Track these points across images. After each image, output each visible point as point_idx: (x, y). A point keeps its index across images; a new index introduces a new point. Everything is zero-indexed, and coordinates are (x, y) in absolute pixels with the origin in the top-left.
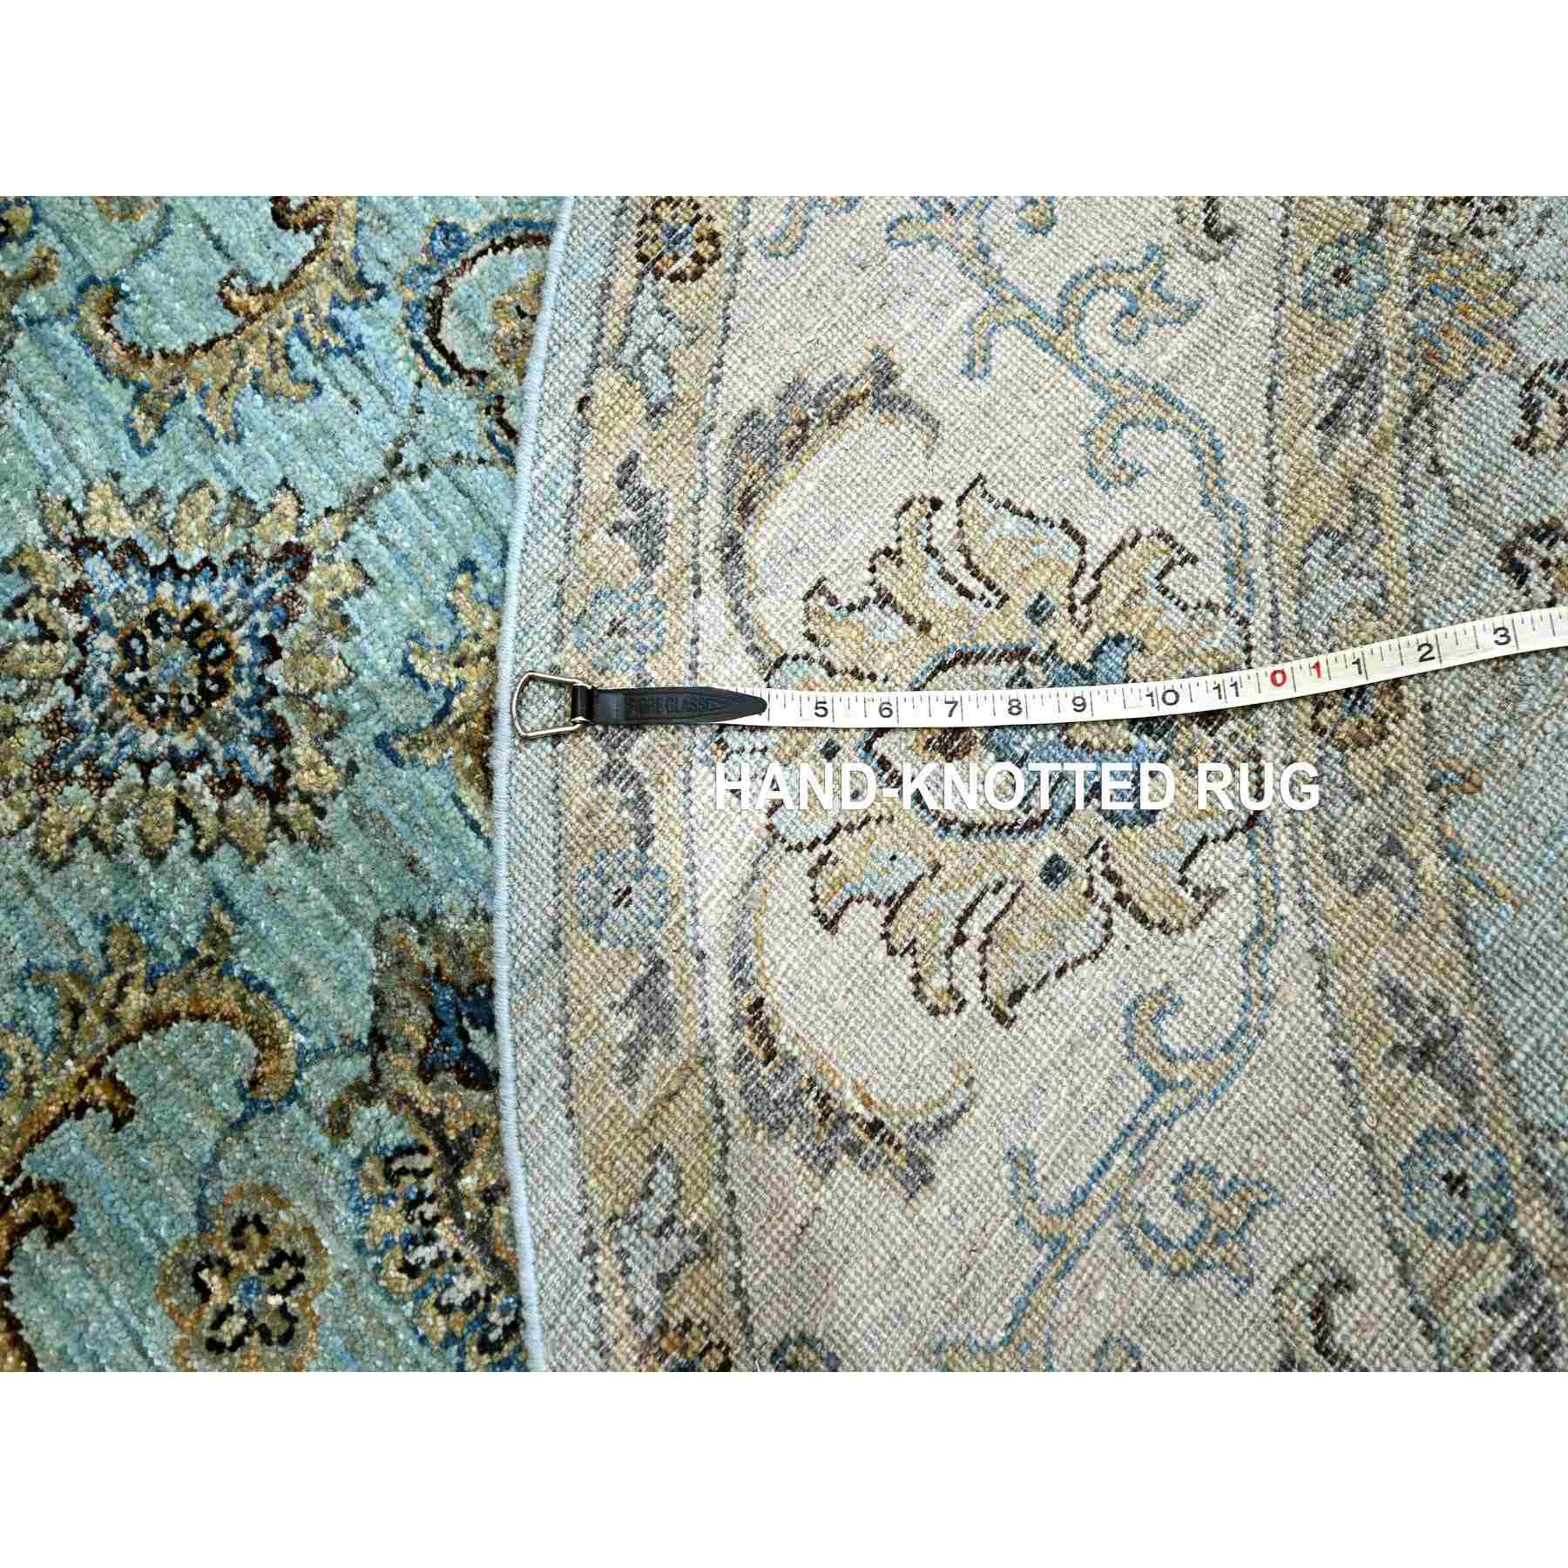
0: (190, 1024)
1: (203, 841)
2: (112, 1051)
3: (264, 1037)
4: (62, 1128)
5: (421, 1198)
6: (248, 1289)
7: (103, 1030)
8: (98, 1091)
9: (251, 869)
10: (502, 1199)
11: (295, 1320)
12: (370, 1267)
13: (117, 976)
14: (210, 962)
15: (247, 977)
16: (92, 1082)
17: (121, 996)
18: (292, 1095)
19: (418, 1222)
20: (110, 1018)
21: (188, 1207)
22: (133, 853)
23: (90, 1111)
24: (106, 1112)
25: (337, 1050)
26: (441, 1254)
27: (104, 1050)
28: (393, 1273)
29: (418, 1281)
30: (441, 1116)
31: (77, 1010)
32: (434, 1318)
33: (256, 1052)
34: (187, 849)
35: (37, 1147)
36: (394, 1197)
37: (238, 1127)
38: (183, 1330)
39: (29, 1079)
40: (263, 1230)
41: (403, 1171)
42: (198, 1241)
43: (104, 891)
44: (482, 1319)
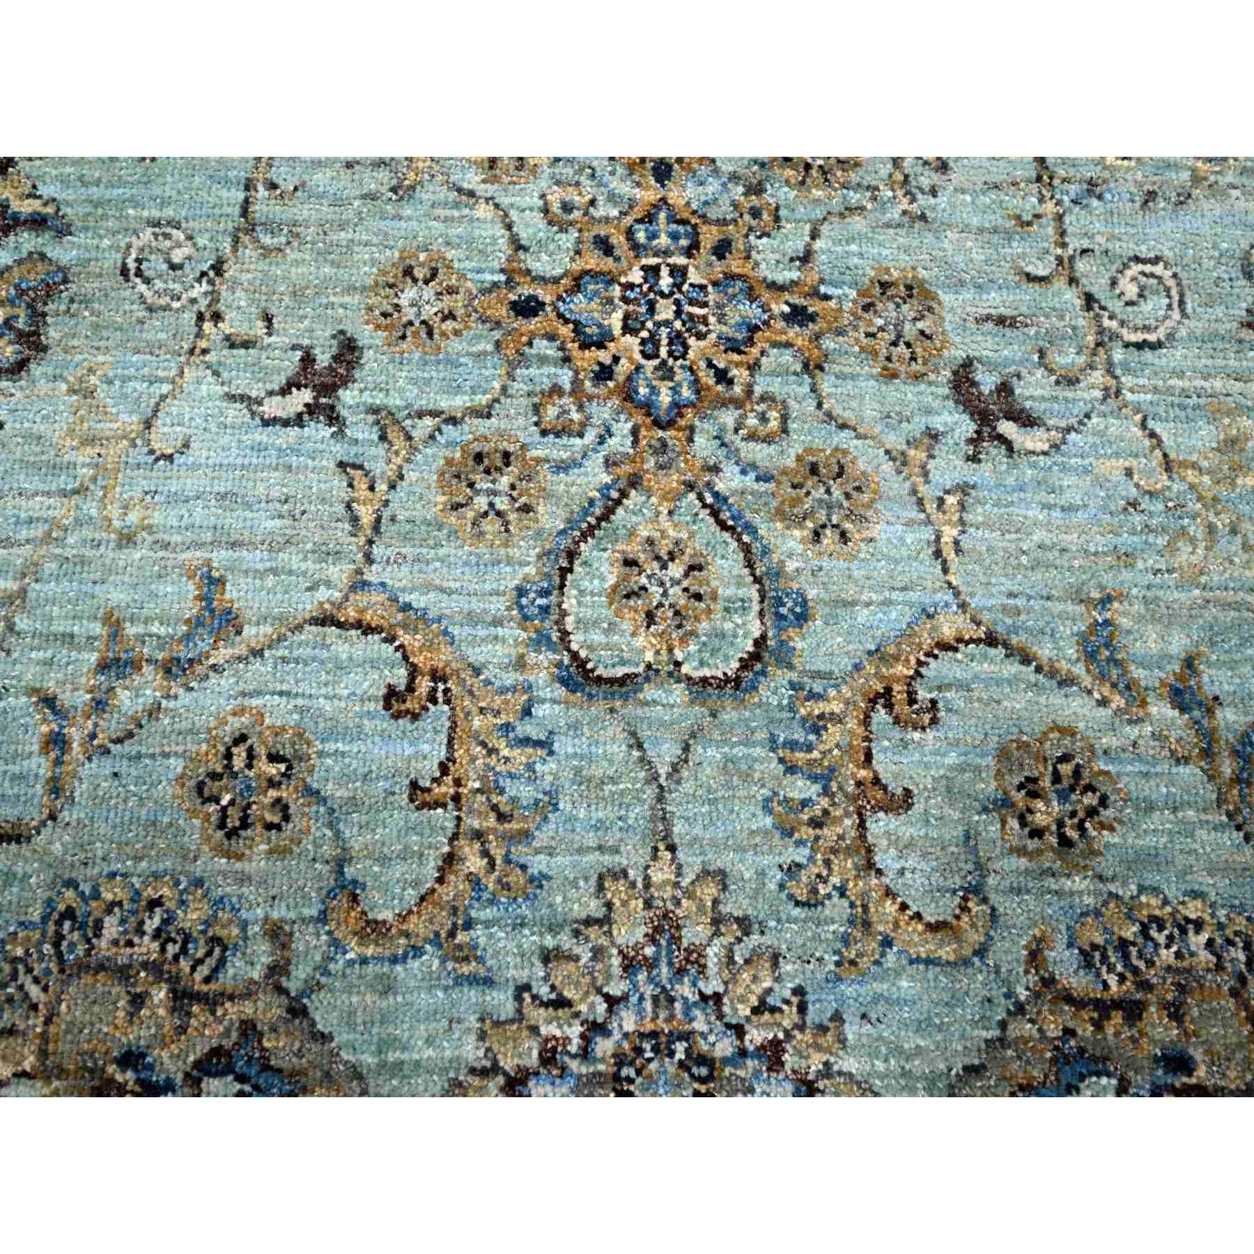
0: (428, 885)
1: (528, 1000)
2: (459, 819)
3: (373, 931)
4: (444, 748)
5: (184, 950)
6: (249, 787)
7: (476, 824)
8: (444, 789)
9: (482, 1020)
10: (128, 1009)
11: (203, 803)
12: (182, 878)
13: (498, 862)
14: (452, 934)
15: (418, 951)
16: (452, 791)
17: (485, 853)
18: (323, 918)
19: (173, 935)
20: (478, 835)
21: (329, 789)
22: (565, 941)
23: (438, 774)
24: (428, 784)
25: (318, 976)
26: (143, 933)
27: (463, 815)
28: (165, 891)
29: (144, 903)
30: (213, 1013)
31: (502, 817)
32: (115, 894)
33: (370, 917)
34: (534, 984)
35: (448, 724)
36: (204, 932)
37: (340, 864)
38: (268, 727)
39: (491, 751)
40: (269, 827)
41: (209, 954)
42: (303, 780)
43: (559, 899)
44: (82, 927)
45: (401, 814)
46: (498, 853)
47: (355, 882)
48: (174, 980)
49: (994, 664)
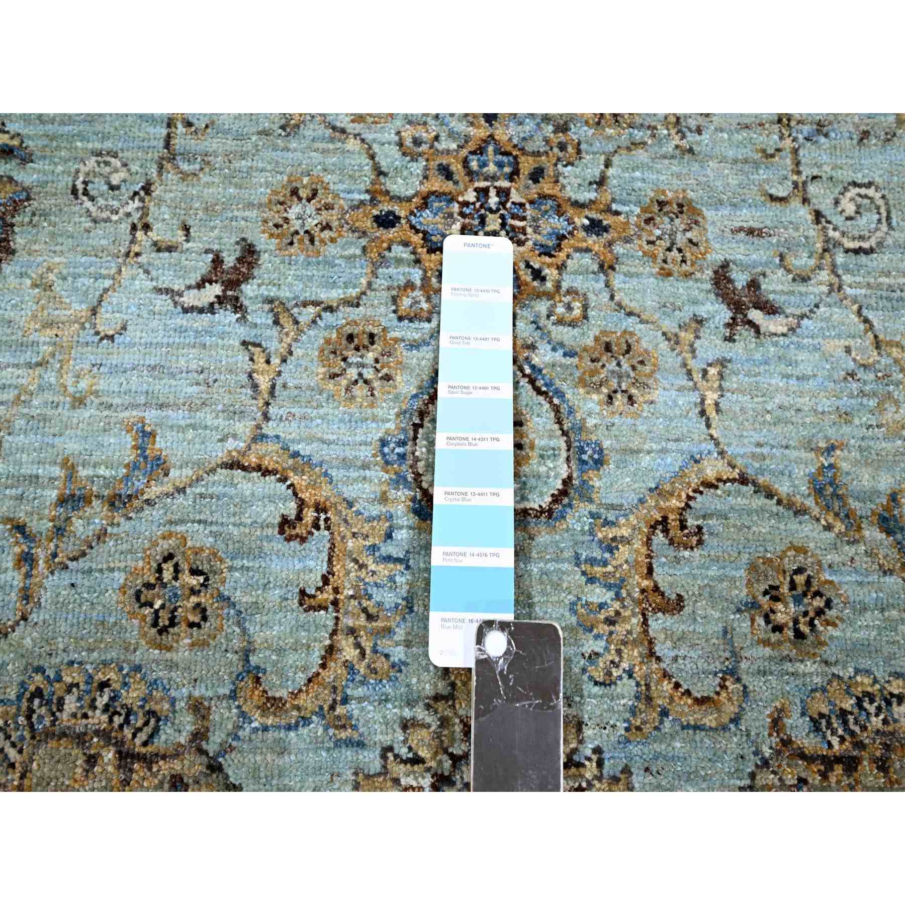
45: (294, 615)
46: (368, 645)
47: (258, 668)
48: (119, 744)
49: (745, 498)
